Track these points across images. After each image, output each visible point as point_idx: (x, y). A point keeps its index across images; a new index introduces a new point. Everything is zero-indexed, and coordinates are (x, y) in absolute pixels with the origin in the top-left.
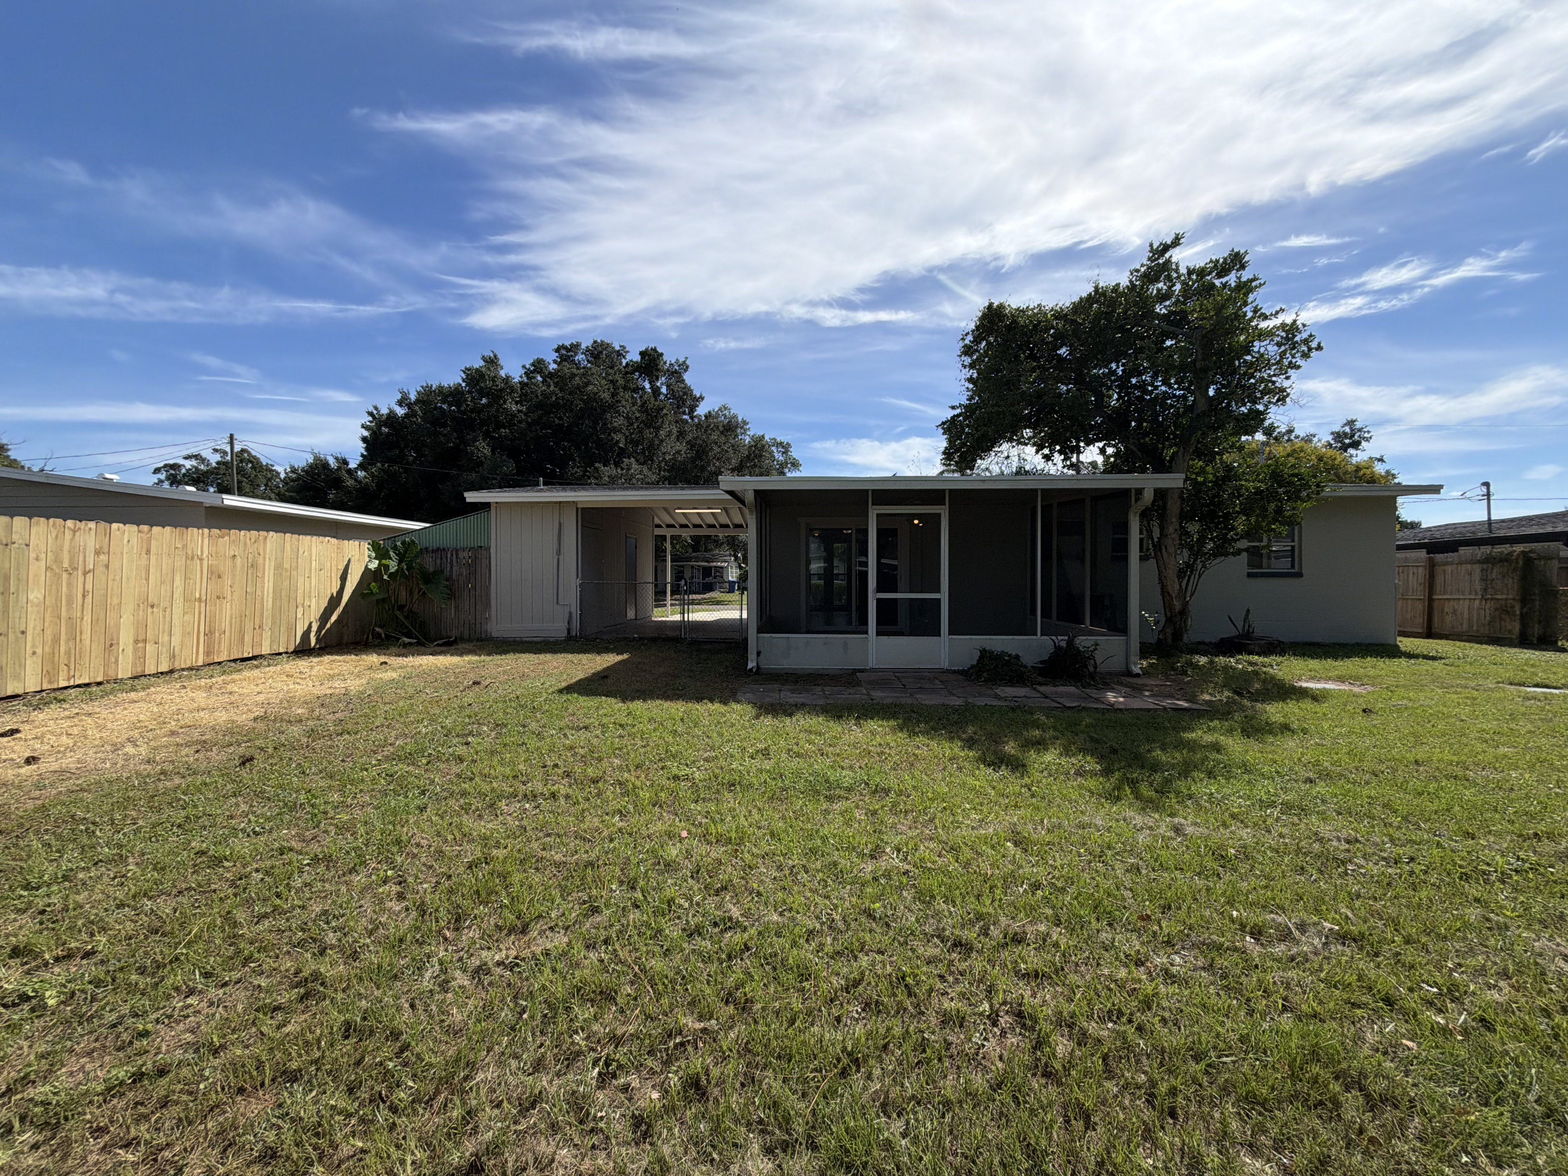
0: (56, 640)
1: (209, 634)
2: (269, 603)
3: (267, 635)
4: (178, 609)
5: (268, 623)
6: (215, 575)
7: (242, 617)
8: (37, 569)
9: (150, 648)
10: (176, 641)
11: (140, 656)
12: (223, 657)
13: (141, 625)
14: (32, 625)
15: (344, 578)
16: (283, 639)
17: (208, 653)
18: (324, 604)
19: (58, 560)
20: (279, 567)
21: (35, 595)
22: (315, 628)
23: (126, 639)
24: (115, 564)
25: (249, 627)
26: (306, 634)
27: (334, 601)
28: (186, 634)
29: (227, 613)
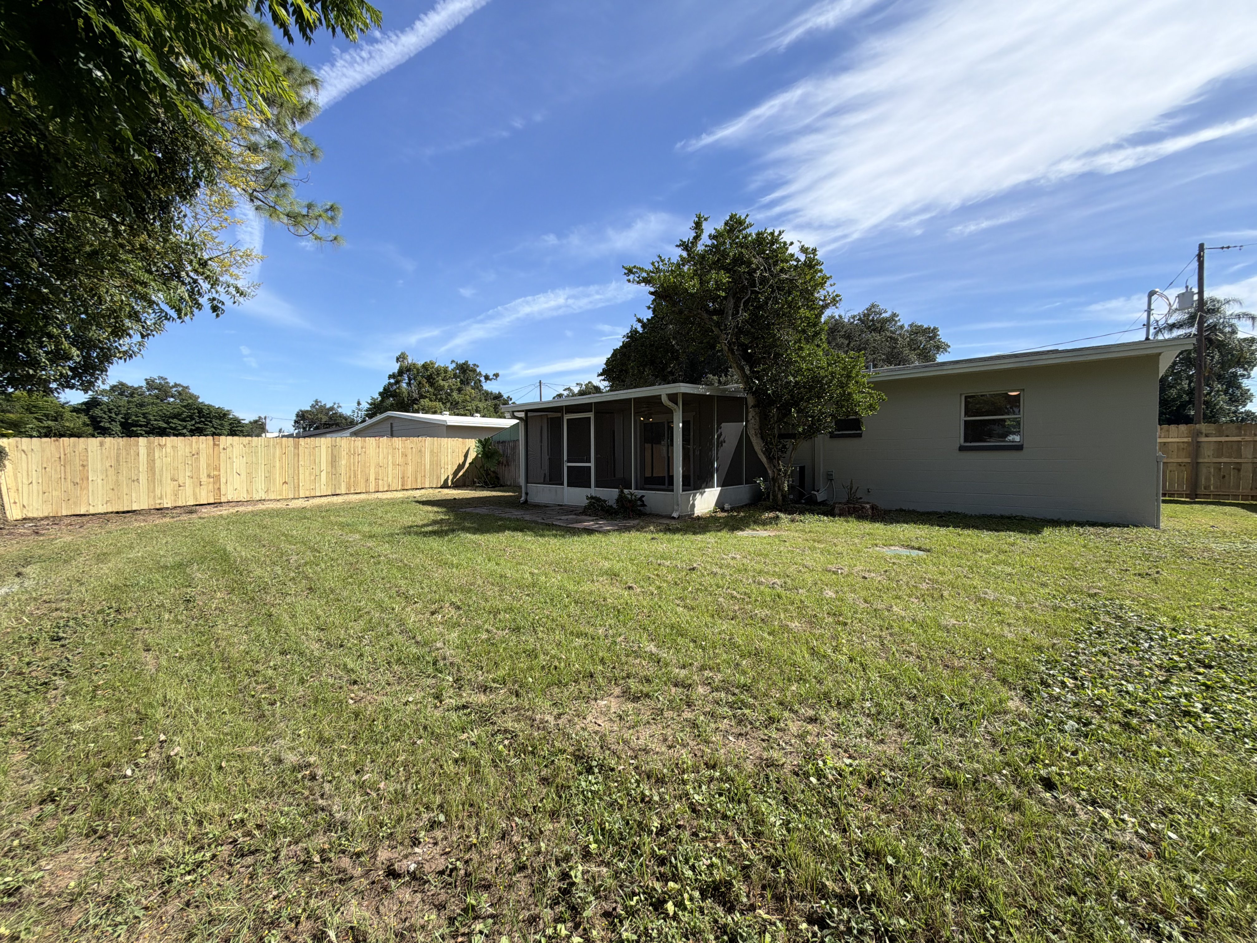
0: (350, 477)
1: (403, 478)
2: (428, 467)
3: (427, 480)
4: (390, 469)
5: (427, 476)
6: (405, 455)
7: (416, 471)
8: (344, 454)
9: (380, 482)
10: (390, 480)
11: (377, 485)
12: (409, 487)
13: (377, 474)
14: (343, 472)
15: (466, 456)
16: (435, 481)
17: (402, 485)
18: (455, 467)
19: (350, 451)
20: (432, 452)
21: (344, 462)
22: (450, 478)
23: (372, 478)
24: (368, 452)
25: (419, 476)
26: (446, 481)
27: (460, 467)
28: (393, 478)
29: (410, 469)
